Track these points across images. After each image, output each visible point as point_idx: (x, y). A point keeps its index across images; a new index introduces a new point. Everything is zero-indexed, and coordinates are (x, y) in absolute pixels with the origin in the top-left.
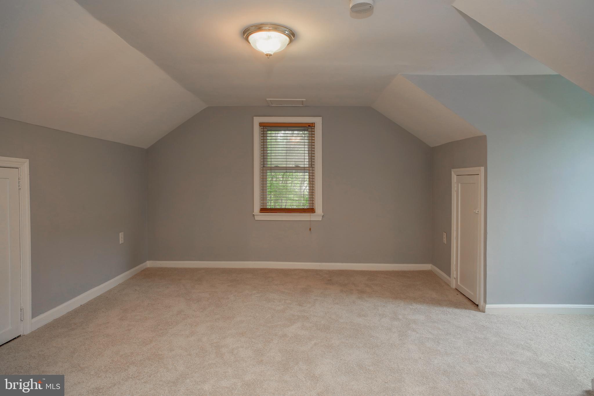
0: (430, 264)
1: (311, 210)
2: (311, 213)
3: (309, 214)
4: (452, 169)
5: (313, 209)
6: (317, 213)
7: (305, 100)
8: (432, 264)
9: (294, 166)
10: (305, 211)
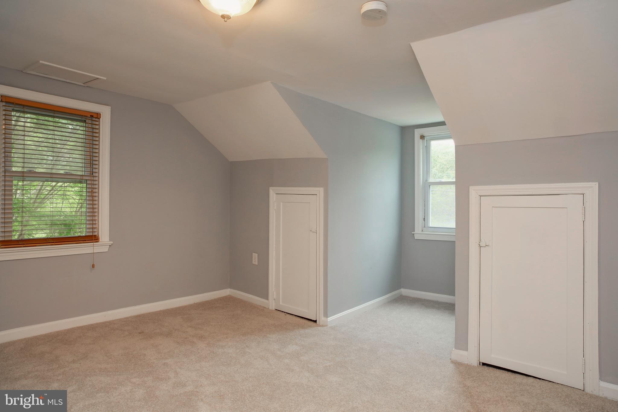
0: (228, 288)
1: (93, 238)
2: (94, 242)
3: (92, 244)
4: (270, 187)
5: (95, 236)
6: (101, 242)
7: (105, 79)
8: (230, 288)
9: (62, 172)
10: (86, 241)
